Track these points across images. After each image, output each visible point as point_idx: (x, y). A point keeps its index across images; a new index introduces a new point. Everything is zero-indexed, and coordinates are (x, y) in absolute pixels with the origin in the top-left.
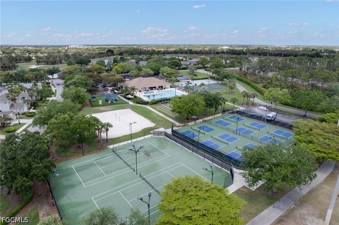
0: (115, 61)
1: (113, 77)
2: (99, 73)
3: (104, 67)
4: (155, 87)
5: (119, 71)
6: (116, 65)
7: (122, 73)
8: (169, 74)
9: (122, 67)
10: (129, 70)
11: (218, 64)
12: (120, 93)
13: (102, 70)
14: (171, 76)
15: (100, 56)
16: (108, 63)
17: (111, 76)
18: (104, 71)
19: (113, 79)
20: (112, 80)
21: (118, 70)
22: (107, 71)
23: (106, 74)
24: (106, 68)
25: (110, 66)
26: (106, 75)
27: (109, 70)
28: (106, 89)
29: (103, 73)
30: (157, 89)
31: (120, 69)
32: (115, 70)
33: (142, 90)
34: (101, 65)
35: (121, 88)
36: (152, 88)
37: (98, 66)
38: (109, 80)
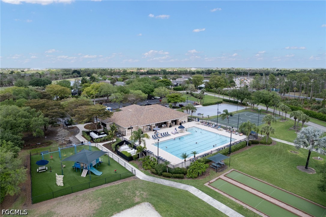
0: (84, 81)
1: (88, 107)
2: (62, 98)
3: (69, 89)
4: (165, 123)
5: (92, 94)
6: (87, 86)
7: (97, 97)
8: (173, 98)
9: (97, 89)
10: (109, 93)
11: (220, 83)
12: (104, 141)
13: (66, 93)
14: (176, 101)
15: (64, 77)
16: (75, 84)
17: (82, 105)
18: (70, 94)
19: (87, 111)
20: (87, 114)
21: (91, 92)
22: (73, 94)
23: (72, 99)
24: (72, 91)
25: (77, 88)
26: (72, 103)
27: (76, 93)
28: (73, 128)
29: (68, 99)
30: (169, 125)
31: (93, 92)
32: (87, 93)
33: (144, 129)
34: (64, 86)
35: (102, 126)
36: (160, 126)
37: (60, 88)
38: (79, 114)
